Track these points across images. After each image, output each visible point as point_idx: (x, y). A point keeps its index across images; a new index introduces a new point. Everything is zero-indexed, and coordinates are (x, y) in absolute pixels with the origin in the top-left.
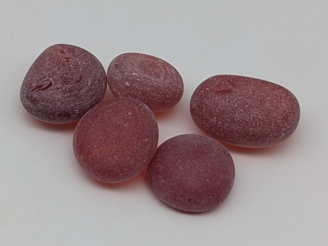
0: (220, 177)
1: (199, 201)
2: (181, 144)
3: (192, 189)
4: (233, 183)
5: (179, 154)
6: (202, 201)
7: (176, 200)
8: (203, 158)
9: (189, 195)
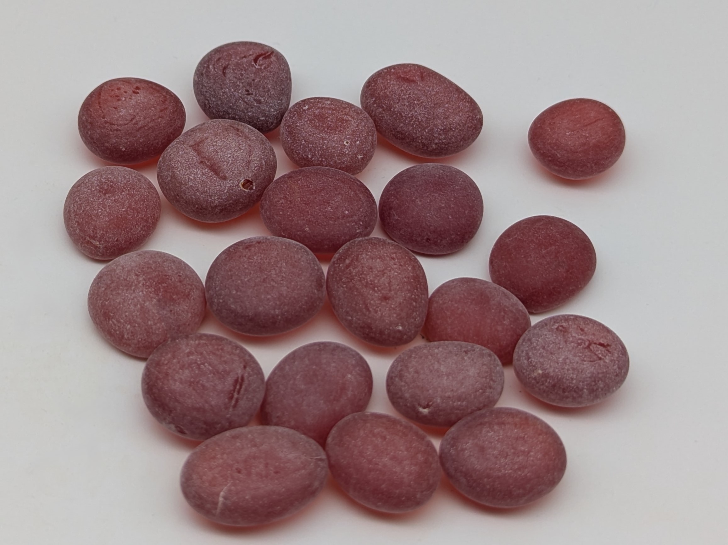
0: (465, 213)
1: (439, 241)
2: (419, 174)
3: (431, 227)
4: (481, 221)
5: (417, 186)
6: (443, 242)
7: (412, 240)
8: (445, 190)
9: (427, 234)
